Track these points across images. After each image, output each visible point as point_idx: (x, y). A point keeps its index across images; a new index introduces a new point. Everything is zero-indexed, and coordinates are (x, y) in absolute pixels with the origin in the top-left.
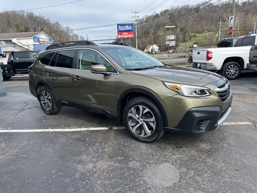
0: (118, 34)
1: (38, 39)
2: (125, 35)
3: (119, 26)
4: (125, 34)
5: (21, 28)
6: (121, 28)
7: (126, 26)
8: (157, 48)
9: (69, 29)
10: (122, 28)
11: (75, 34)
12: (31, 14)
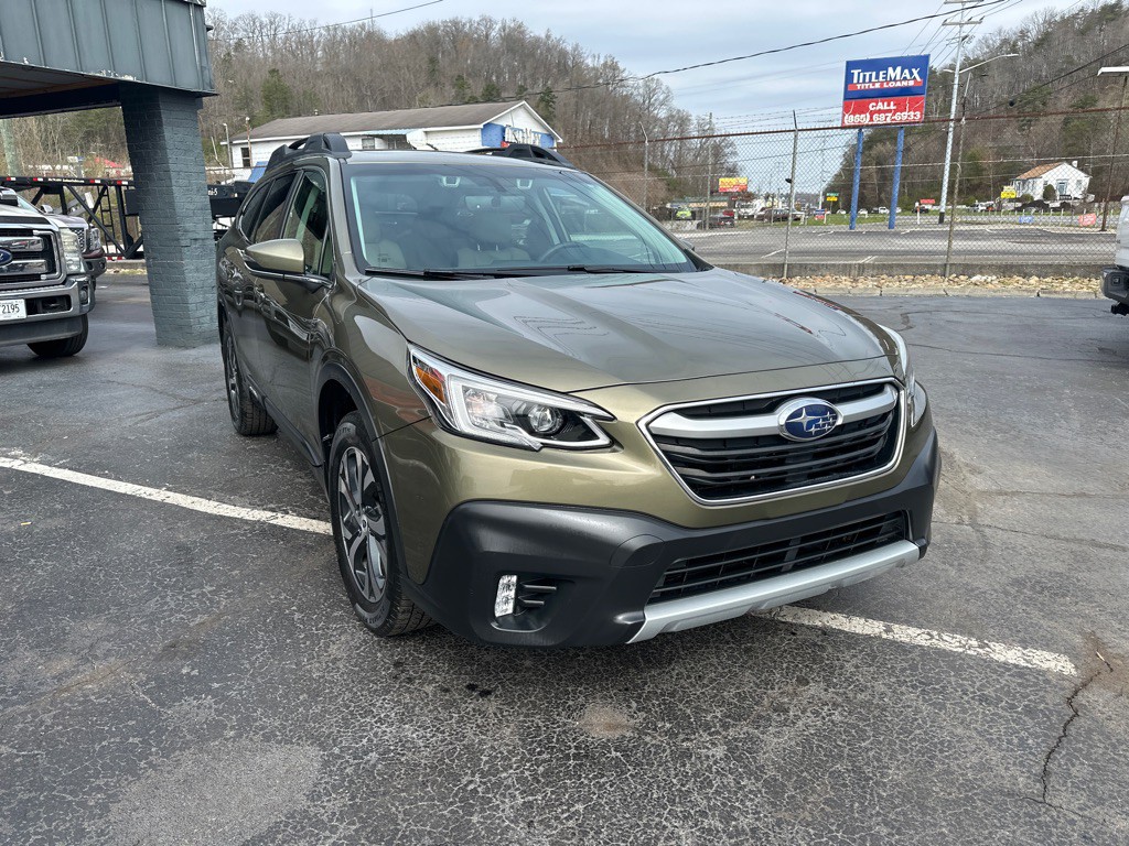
0: (846, 109)
1: (498, 131)
2: (880, 112)
3: (856, 72)
4: (880, 106)
5: (473, 88)
6: (865, 81)
7: (890, 69)
8: (1079, 182)
9: (655, 90)
10: (870, 81)
11: (679, 111)
12: (514, 30)
